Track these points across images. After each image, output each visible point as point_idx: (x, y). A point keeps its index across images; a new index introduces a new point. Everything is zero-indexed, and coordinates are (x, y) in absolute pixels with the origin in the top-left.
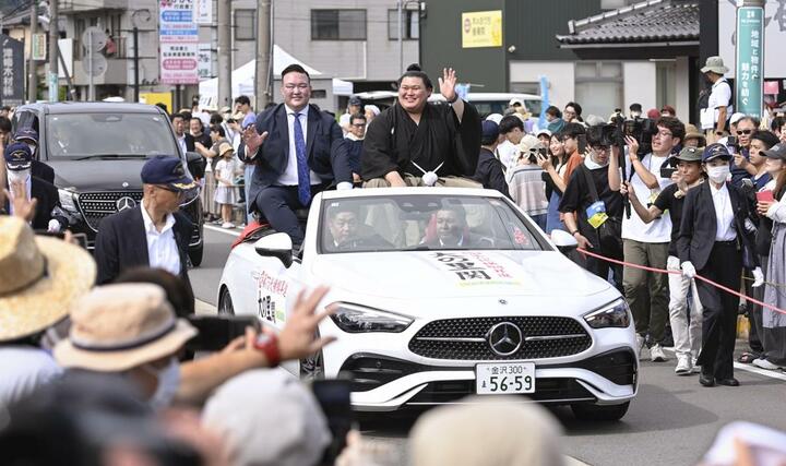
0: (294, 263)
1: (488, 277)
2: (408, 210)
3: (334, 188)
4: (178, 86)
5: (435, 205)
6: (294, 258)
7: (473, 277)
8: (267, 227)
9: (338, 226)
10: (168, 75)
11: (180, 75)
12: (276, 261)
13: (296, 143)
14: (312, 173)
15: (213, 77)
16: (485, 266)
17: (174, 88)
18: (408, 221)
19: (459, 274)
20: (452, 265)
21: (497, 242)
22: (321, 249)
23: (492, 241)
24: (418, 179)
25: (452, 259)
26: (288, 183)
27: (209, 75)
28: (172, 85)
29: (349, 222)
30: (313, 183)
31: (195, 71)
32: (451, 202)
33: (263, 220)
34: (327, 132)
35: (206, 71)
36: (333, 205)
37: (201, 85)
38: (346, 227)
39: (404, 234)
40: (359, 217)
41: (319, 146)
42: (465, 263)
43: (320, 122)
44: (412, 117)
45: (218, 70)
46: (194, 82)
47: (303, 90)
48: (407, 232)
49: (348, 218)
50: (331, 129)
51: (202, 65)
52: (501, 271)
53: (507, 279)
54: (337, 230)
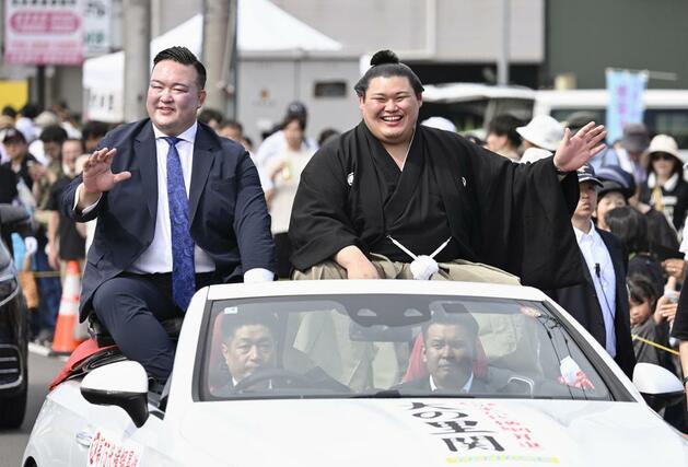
0: (152, 416)
1: (499, 448)
2: (366, 322)
3: (240, 279)
4: (41, 68)
5: (416, 313)
6: (151, 408)
7: (472, 446)
8: (110, 349)
9: (239, 351)
10: (21, 45)
11: (46, 45)
12: (119, 414)
13: (170, 193)
14: (198, 251)
15: (113, 51)
16: (496, 428)
17: (33, 72)
18: (377, 344)
19: (448, 442)
20: (436, 425)
21: (538, 385)
22: (200, 392)
23: (531, 383)
24: (399, 265)
25: (438, 414)
26: (153, 269)
27: (106, 44)
28: (29, 65)
29: (259, 343)
30: (200, 269)
31: (76, 37)
32: (448, 309)
33: (104, 338)
34: (229, 174)
35: (100, 37)
36: (228, 311)
37: (89, 66)
38: (253, 353)
39: (370, 369)
40: (280, 335)
41: (215, 199)
42: (461, 422)
43: (218, 154)
44: (391, 152)
45: (125, 36)
46: (74, 60)
47: (178, 97)
48: (374, 363)
49: (258, 336)
50: (238, 169)
51: (92, 24)
52: (525, 436)
53: (534, 452)
54: (236, 358)
